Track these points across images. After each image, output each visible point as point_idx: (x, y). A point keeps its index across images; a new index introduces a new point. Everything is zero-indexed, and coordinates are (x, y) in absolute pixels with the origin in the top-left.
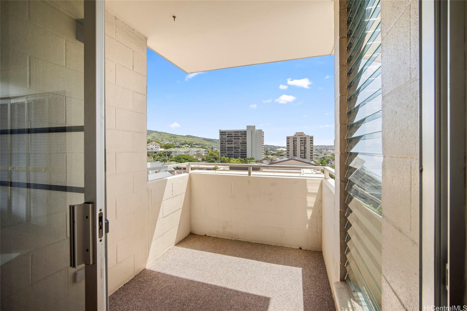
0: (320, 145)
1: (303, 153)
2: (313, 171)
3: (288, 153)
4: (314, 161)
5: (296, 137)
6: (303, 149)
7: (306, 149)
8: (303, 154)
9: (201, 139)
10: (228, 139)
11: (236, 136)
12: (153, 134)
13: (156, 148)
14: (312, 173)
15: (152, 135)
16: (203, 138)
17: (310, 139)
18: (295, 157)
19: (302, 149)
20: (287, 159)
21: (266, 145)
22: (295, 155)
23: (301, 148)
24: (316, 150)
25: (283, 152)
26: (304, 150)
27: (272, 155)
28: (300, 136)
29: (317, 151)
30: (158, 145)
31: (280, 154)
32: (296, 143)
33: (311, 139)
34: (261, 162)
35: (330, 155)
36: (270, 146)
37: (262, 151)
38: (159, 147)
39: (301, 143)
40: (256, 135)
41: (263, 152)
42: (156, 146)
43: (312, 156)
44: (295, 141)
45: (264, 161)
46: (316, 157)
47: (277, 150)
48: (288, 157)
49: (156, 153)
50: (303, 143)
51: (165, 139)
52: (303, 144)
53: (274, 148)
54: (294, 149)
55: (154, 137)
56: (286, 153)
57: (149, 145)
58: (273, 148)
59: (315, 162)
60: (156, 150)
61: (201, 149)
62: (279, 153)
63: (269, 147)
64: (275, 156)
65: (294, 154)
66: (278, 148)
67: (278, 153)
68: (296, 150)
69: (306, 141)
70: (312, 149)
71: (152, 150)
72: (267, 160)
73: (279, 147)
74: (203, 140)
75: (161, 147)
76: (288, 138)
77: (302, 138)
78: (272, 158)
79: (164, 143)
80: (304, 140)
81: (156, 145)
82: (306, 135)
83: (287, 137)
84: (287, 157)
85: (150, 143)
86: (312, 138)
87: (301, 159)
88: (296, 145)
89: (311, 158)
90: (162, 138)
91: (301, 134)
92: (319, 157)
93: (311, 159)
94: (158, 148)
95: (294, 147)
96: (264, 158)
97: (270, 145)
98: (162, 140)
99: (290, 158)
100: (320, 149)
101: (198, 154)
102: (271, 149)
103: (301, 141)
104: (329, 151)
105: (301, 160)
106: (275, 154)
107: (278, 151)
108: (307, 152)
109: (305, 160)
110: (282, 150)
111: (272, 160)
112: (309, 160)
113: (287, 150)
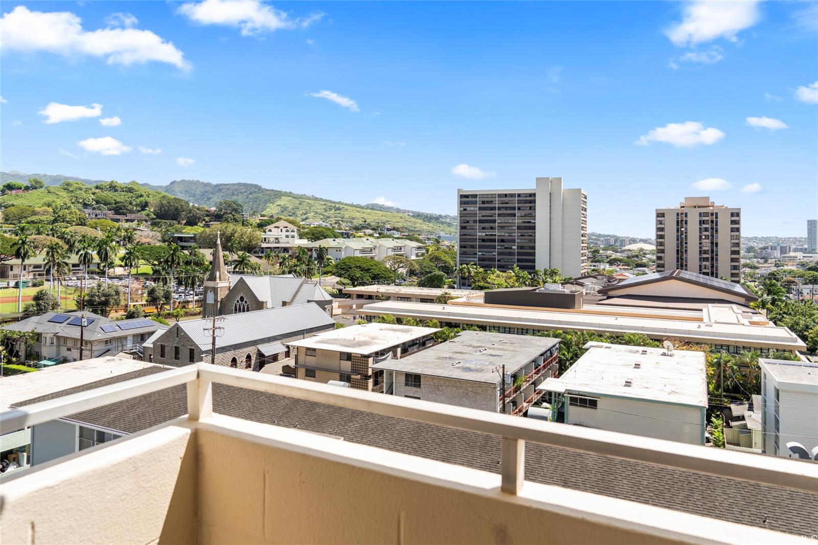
0: (759, 236)
1: (706, 259)
2: (739, 316)
3: (659, 258)
4: (744, 286)
5: (685, 210)
6: (707, 245)
7: (717, 246)
8: (708, 264)
10: (483, 216)
11: (506, 208)
12: (284, 201)
13: (287, 236)
14: (739, 323)
15: (279, 203)
17: (729, 219)
18: (683, 271)
19: (704, 248)
20: (657, 276)
21: (593, 234)
22: (682, 264)
23: (700, 243)
24: (750, 250)
25: (645, 254)
26: (712, 251)
27: (612, 262)
28: (697, 209)
29: (752, 254)
30: (293, 231)
31: (635, 262)
32: (686, 229)
33: (734, 218)
34: (577, 282)
36: (603, 236)
37: (582, 252)
38: (295, 234)
39: (700, 229)
40: (563, 206)
41: (583, 255)
42: (288, 233)
43: (735, 268)
44: (681, 219)
45: (587, 282)
46: (748, 270)
47: (627, 248)
48: (659, 269)
49: (288, 252)
50: (706, 229)
51: (312, 214)
52: (707, 233)
53: (618, 244)
54: (678, 247)
55: (284, 209)
56: (654, 257)
57: (270, 231)
58: (615, 243)
59: (747, 288)
60: (288, 243)
61: (408, 242)
62: (633, 257)
63: (602, 239)
64: (618, 265)
65: (678, 261)
66: (630, 244)
67: (628, 257)
68: (686, 251)
69: (717, 225)
70: (737, 249)
71: (278, 243)
72: (595, 277)
73: (633, 241)
74: (413, 216)
75: (301, 236)
76: (660, 215)
77: (706, 214)
78: (612, 272)
79: (310, 225)
80: (712, 222)
81: (287, 231)
82: (716, 205)
83: (656, 210)
84: (658, 271)
85: (273, 223)
86: (738, 215)
87: (702, 279)
88: (686, 236)
89: (733, 275)
90: (304, 212)
91: (701, 204)
92: (757, 271)
93: (733, 279)
94: (293, 237)
95: (678, 240)
96: (586, 270)
97: (607, 233)
98: (304, 217)
99: (667, 273)
100: (761, 249)
101: (397, 255)
102: (609, 247)
103: (701, 222)
104: (792, 254)
105: (701, 281)
106: (620, 261)
107: (630, 250)
108: (719, 257)
109: (715, 282)
110: (642, 250)
111: (610, 279)
112: (726, 282)
113: (658, 250)
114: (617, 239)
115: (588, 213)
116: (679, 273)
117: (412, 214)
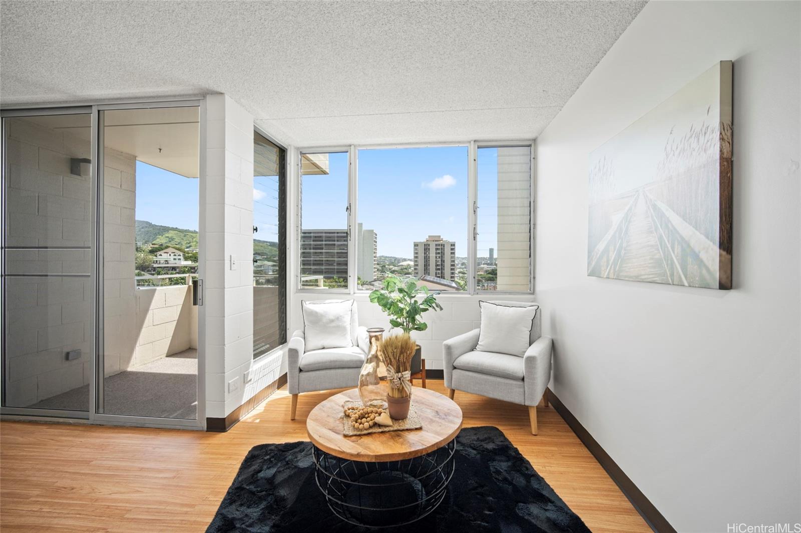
1: (439, 269)
3: (415, 269)
4: (457, 283)
5: (429, 243)
7: (444, 262)
8: (440, 272)
9: (265, 244)
10: (315, 245)
11: (330, 241)
12: (171, 234)
13: (175, 259)
15: (167, 235)
16: (269, 242)
17: (450, 247)
18: (427, 276)
19: (438, 263)
23: (436, 261)
25: (410, 267)
26: (442, 264)
27: (393, 272)
28: (435, 242)
29: (464, 266)
30: (179, 255)
31: (404, 272)
32: (429, 253)
33: (452, 247)
35: (482, 273)
36: (389, 257)
37: (374, 266)
38: (182, 257)
39: (436, 253)
40: (363, 238)
41: (375, 268)
42: (175, 257)
43: (453, 273)
44: (426, 248)
45: (376, 283)
47: (400, 264)
48: (415, 275)
49: (175, 270)
50: (439, 253)
51: (194, 243)
52: (439, 255)
53: (396, 262)
54: (425, 263)
55: (171, 239)
56: (413, 269)
57: (161, 255)
58: (395, 261)
60: (176, 263)
61: (266, 263)
62: (405, 269)
63: (387, 259)
64: (396, 274)
65: (425, 271)
67: (402, 269)
68: (429, 265)
69: (444, 251)
70: (453, 263)
71: (168, 263)
72: (380, 280)
73: (405, 260)
74: (270, 245)
75: (186, 259)
76: (416, 245)
77: (439, 245)
79: (193, 251)
80: (442, 249)
81: (175, 255)
82: (444, 240)
83: (414, 243)
85: (162, 250)
86: (454, 245)
87: (438, 280)
88: (429, 257)
89: (452, 277)
90: (188, 242)
91: (436, 239)
92: (466, 275)
93: (452, 279)
94: (179, 259)
95: (425, 259)
96: (376, 277)
97: (390, 256)
98: (188, 245)
101: (258, 270)
102: (391, 263)
103: (437, 249)
104: (482, 266)
105: (435, 280)
106: (396, 271)
107: (402, 265)
108: (445, 268)
110: (409, 265)
112: (448, 281)
113: (415, 264)
114: (396, 259)
115: (378, 244)
116: (424, 277)
117: (269, 244)
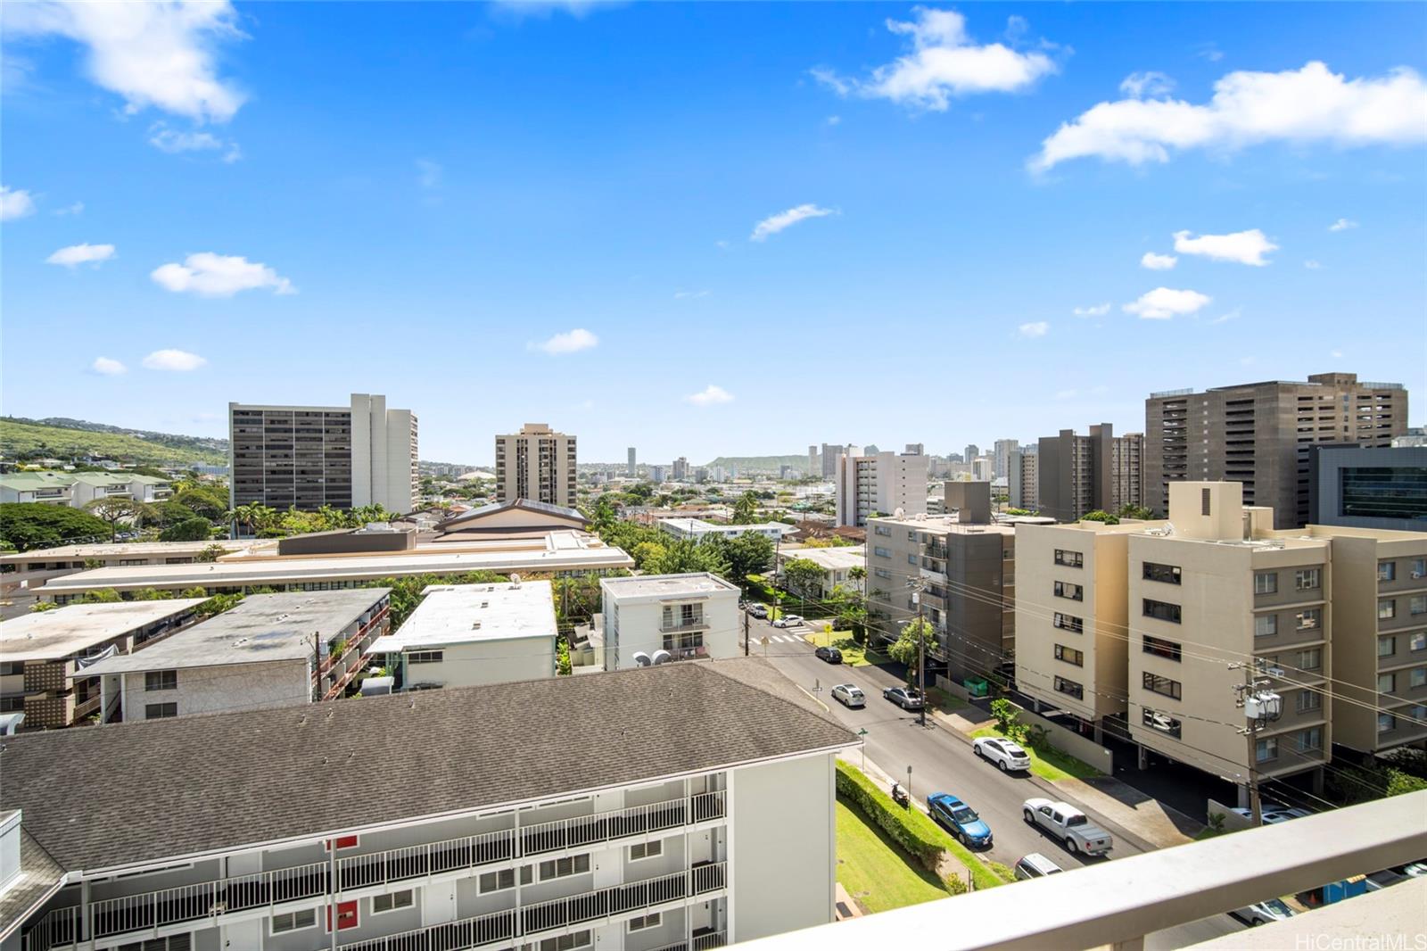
0: (591, 463)
1: (546, 487)
2: (579, 541)
3: (500, 487)
4: (580, 511)
5: (525, 437)
6: (546, 473)
7: (555, 473)
8: (548, 491)
10: (272, 440)
11: (307, 430)
14: (577, 548)
17: (566, 446)
18: (525, 500)
19: (544, 476)
20: (498, 506)
21: (423, 463)
22: (522, 492)
23: (540, 471)
24: (583, 476)
25: (483, 483)
26: (551, 478)
27: (447, 494)
28: (537, 436)
29: (584, 480)
31: (472, 492)
32: (526, 456)
33: (571, 446)
34: (408, 518)
36: (436, 464)
37: (413, 483)
39: (540, 456)
40: (388, 429)
41: (413, 487)
43: (572, 494)
44: (522, 446)
45: (420, 517)
46: (583, 496)
47: (463, 477)
48: (500, 499)
50: (546, 457)
52: (546, 461)
53: (453, 473)
54: (518, 475)
56: (495, 486)
58: (448, 473)
59: (582, 512)
61: (137, 478)
62: (470, 487)
63: (434, 468)
64: (454, 497)
65: (518, 489)
66: (467, 473)
67: (464, 488)
68: (527, 479)
69: (555, 452)
70: (573, 475)
72: (429, 512)
73: (470, 469)
76: (500, 441)
77: (545, 441)
78: (448, 504)
80: (551, 449)
82: (554, 432)
83: (496, 436)
84: (499, 501)
86: (574, 442)
87: (543, 506)
88: (526, 464)
89: (570, 501)
91: (540, 431)
92: (589, 496)
93: (570, 505)
95: (518, 467)
96: (417, 505)
97: (439, 462)
99: (509, 503)
100: (592, 474)
102: (442, 477)
103: (541, 450)
104: (616, 479)
105: (543, 508)
106: (456, 491)
107: (466, 480)
108: (558, 484)
109: (555, 509)
110: (479, 479)
111: (447, 512)
112: (564, 508)
113: (498, 478)
114: (451, 467)
115: (419, 438)
116: (521, 502)
